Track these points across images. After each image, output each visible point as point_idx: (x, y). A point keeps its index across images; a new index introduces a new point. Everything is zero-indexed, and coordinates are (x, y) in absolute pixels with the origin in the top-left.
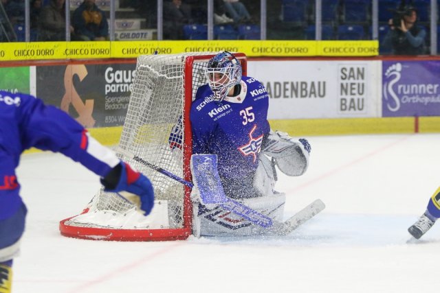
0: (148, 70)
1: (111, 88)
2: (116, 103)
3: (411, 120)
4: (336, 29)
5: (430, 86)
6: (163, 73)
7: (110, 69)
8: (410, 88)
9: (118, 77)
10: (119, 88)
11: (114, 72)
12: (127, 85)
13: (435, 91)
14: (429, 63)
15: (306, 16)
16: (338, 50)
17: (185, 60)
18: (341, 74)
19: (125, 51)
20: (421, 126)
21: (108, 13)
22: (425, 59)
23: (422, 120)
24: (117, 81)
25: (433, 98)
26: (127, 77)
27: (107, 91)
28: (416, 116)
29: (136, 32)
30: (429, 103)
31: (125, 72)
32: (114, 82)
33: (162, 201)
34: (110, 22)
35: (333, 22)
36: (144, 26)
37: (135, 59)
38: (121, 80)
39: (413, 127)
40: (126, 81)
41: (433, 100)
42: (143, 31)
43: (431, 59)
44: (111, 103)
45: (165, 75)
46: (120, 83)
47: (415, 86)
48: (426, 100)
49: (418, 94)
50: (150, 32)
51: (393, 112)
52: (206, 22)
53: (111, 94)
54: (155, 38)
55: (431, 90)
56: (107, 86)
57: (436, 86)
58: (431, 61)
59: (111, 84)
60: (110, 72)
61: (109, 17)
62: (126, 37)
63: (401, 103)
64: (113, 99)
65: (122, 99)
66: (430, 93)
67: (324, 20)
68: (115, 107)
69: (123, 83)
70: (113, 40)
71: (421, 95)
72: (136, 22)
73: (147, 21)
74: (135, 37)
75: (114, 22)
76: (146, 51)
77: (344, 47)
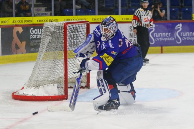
0: (49, 28)
1: (33, 37)
2: (35, 43)
3: (159, 48)
4: (127, 10)
5: (167, 34)
6: (55, 29)
7: (32, 29)
8: (159, 34)
9: (36, 32)
10: (36, 36)
11: (34, 30)
12: (39, 35)
13: (169, 36)
14: (167, 24)
15: (115, 5)
16: (128, 19)
17: (64, 24)
18: (130, 29)
19: (38, 21)
20: (163, 50)
21: (31, 5)
22: (165, 22)
23: (164, 48)
24: (35, 33)
25: (169, 38)
26: (40, 32)
27: (31, 38)
28: (162, 46)
29: (43, 13)
30: (167, 41)
31: (38, 30)
32: (34, 34)
33: (55, 84)
34: (32, 9)
35: (126, 8)
36: (46, 10)
37: (43, 24)
38: (37, 33)
39: (160, 51)
40: (39, 33)
41: (169, 39)
42: (46, 12)
43: (167, 22)
44: (33, 43)
45: (56, 30)
46: (36, 34)
47: (161, 33)
48: (166, 39)
49: (162, 37)
50: (49, 13)
51: (152, 45)
52: (72, 8)
53: (33, 39)
54: (51, 15)
55: (168, 35)
56: (31, 36)
57: (170, 33)
58: (167, 23)
59: (33, 35)
60: (32, 30)
61: (31, 7)
62: (39, 15)
63: (155, 41)
64: (33, 41)
65: (37, 41)
66: (167, 36)
67: (122, 6)
68: (35, 44)
69: (38, 34)
70: (33, 16)
71: (164, 37)
72: (43, 9)
73: (48, 8)
74: (43, 15)
75: (33, 8)
76: (47, 21)
77: (131, 18)
